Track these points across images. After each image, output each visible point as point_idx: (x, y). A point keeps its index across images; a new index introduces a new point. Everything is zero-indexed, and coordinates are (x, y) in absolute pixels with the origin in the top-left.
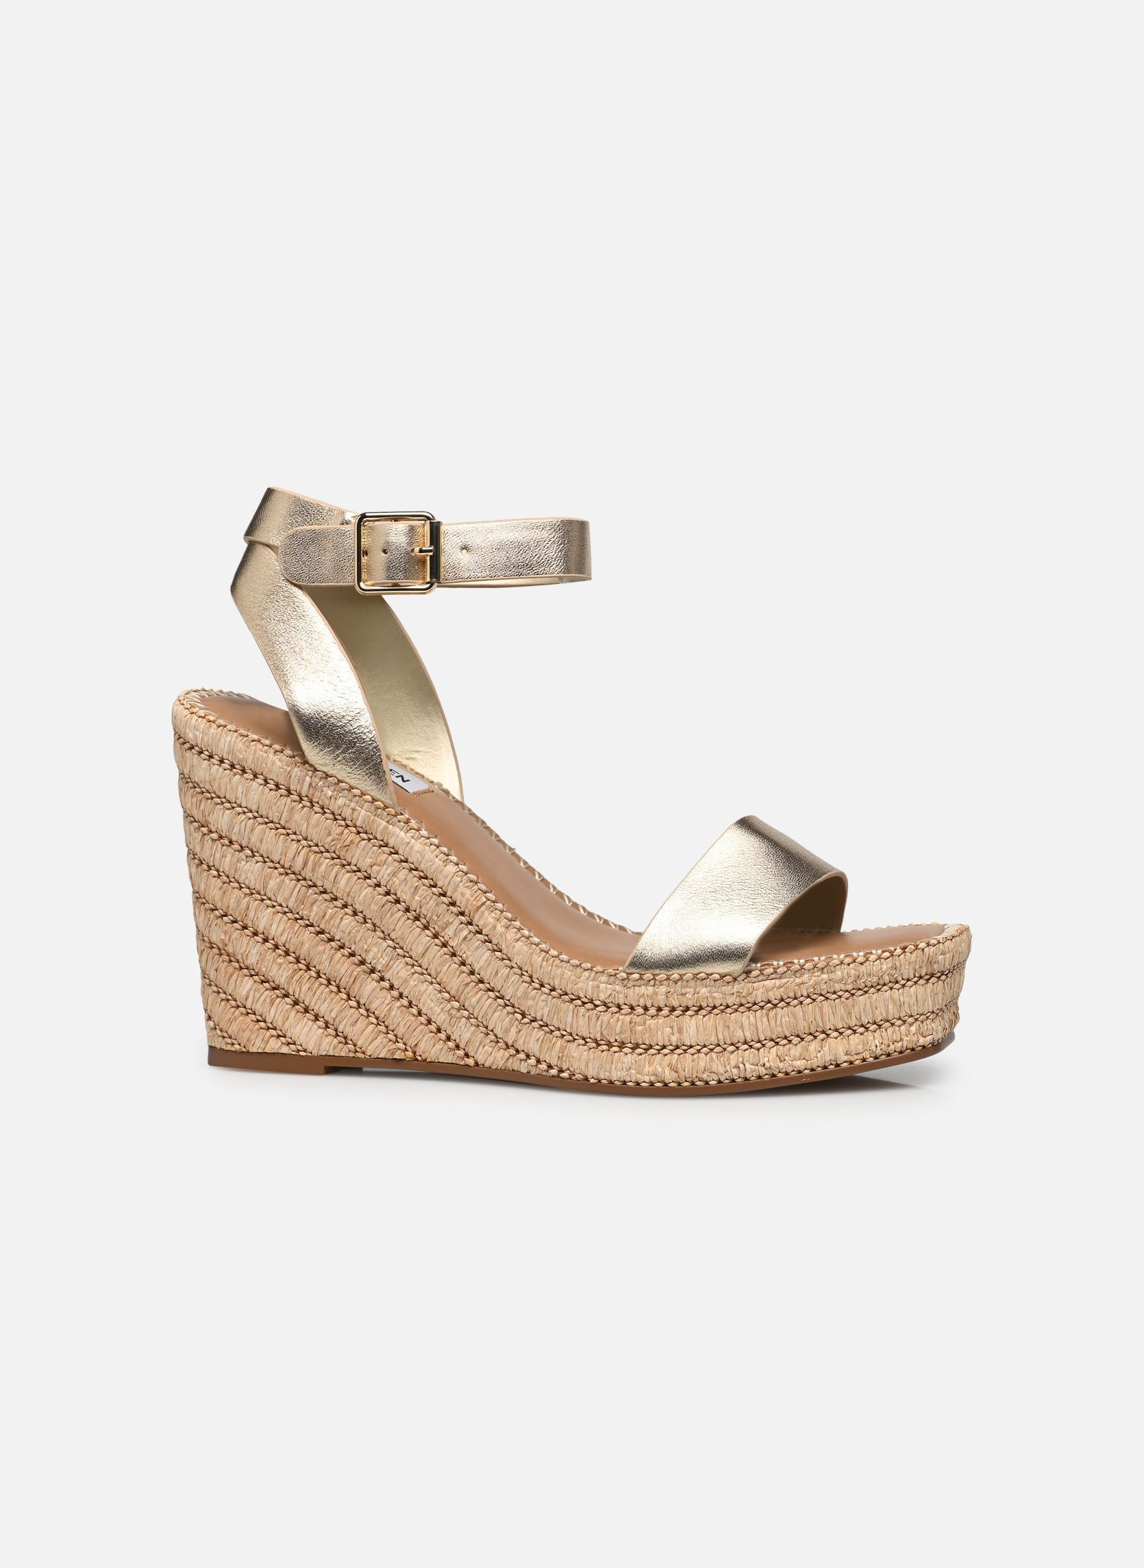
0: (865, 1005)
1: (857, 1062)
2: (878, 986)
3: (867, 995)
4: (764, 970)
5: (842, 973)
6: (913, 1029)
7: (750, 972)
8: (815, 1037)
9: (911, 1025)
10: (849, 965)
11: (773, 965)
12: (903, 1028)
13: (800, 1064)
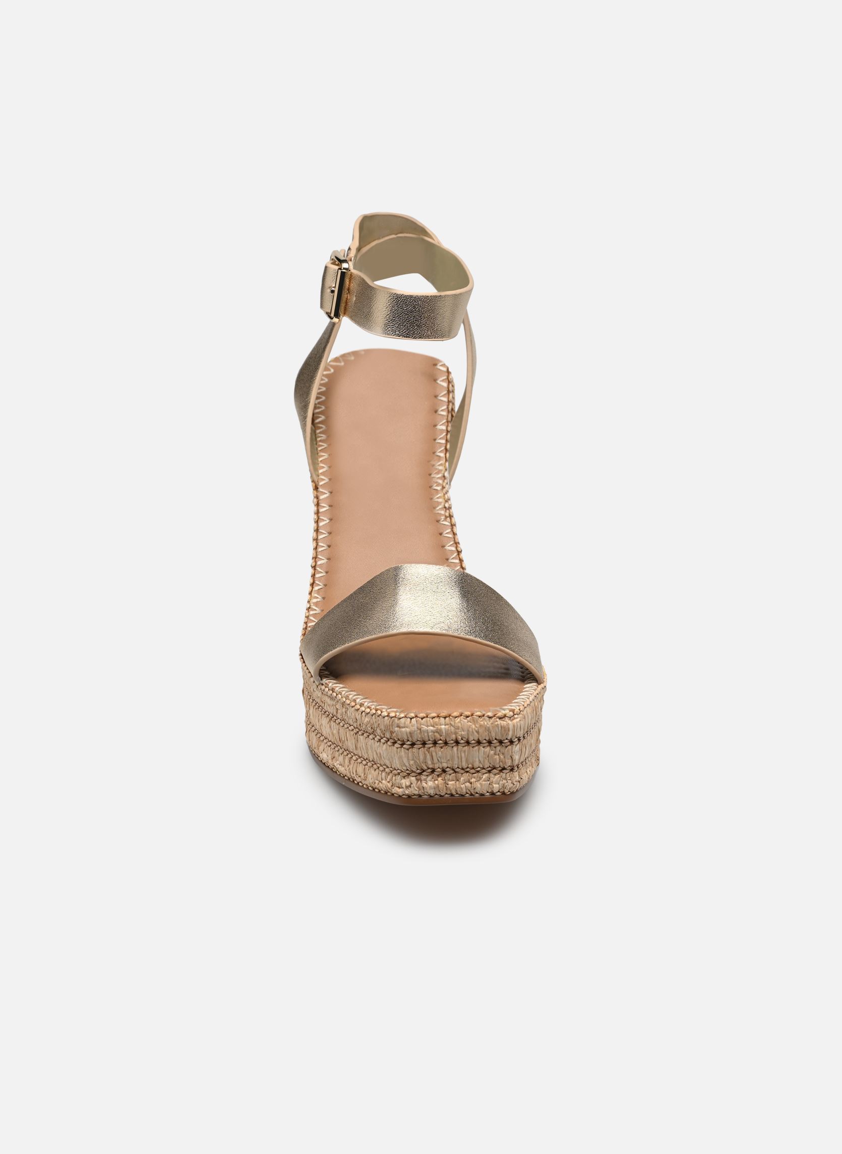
0: (363, 744)
2: (368, 734)
3: (363, 737)
4: (326, 687)
5: (350, 712)
6: (389, 778)
8: (348, 754)
9: (388, 774)
11: (328, 685)
12: (384, 773)
13: (343, 770)
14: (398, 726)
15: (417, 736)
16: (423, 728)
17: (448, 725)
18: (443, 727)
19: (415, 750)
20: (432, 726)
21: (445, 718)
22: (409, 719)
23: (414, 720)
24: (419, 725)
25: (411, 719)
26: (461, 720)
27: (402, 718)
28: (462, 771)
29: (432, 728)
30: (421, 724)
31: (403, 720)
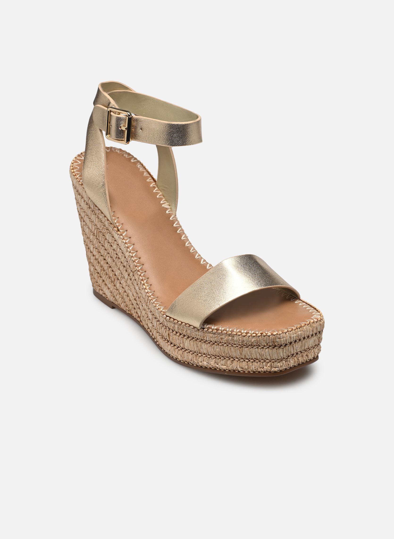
0: (247, 352)
1: (246, 372)
2: (252, 346)
3: (247, 348)
4: (209, 329)
5: (237, 338)
6: (269, 364)
7: (204, 329)
8: (230, 359)
9: (268, 363)
10: (239, 335)
11: (211, 328)
12: (264, 363)
13: (224, 367)
14: (279, 338)
15: (289, 341)
16: (292, 336)
17: (301, 331)
18: (299, 333)
19: (287, 348)
20: (295, 334)
21: (300, 328)
22: (285, 334)
23: (287, 333)
24: (290, 335)
25: (286, 333)
26: (306, 327)
27: (281, 334)
28: (304, 351)
29: (295, 335)
30: (291, 334)
31: (281, 335)
